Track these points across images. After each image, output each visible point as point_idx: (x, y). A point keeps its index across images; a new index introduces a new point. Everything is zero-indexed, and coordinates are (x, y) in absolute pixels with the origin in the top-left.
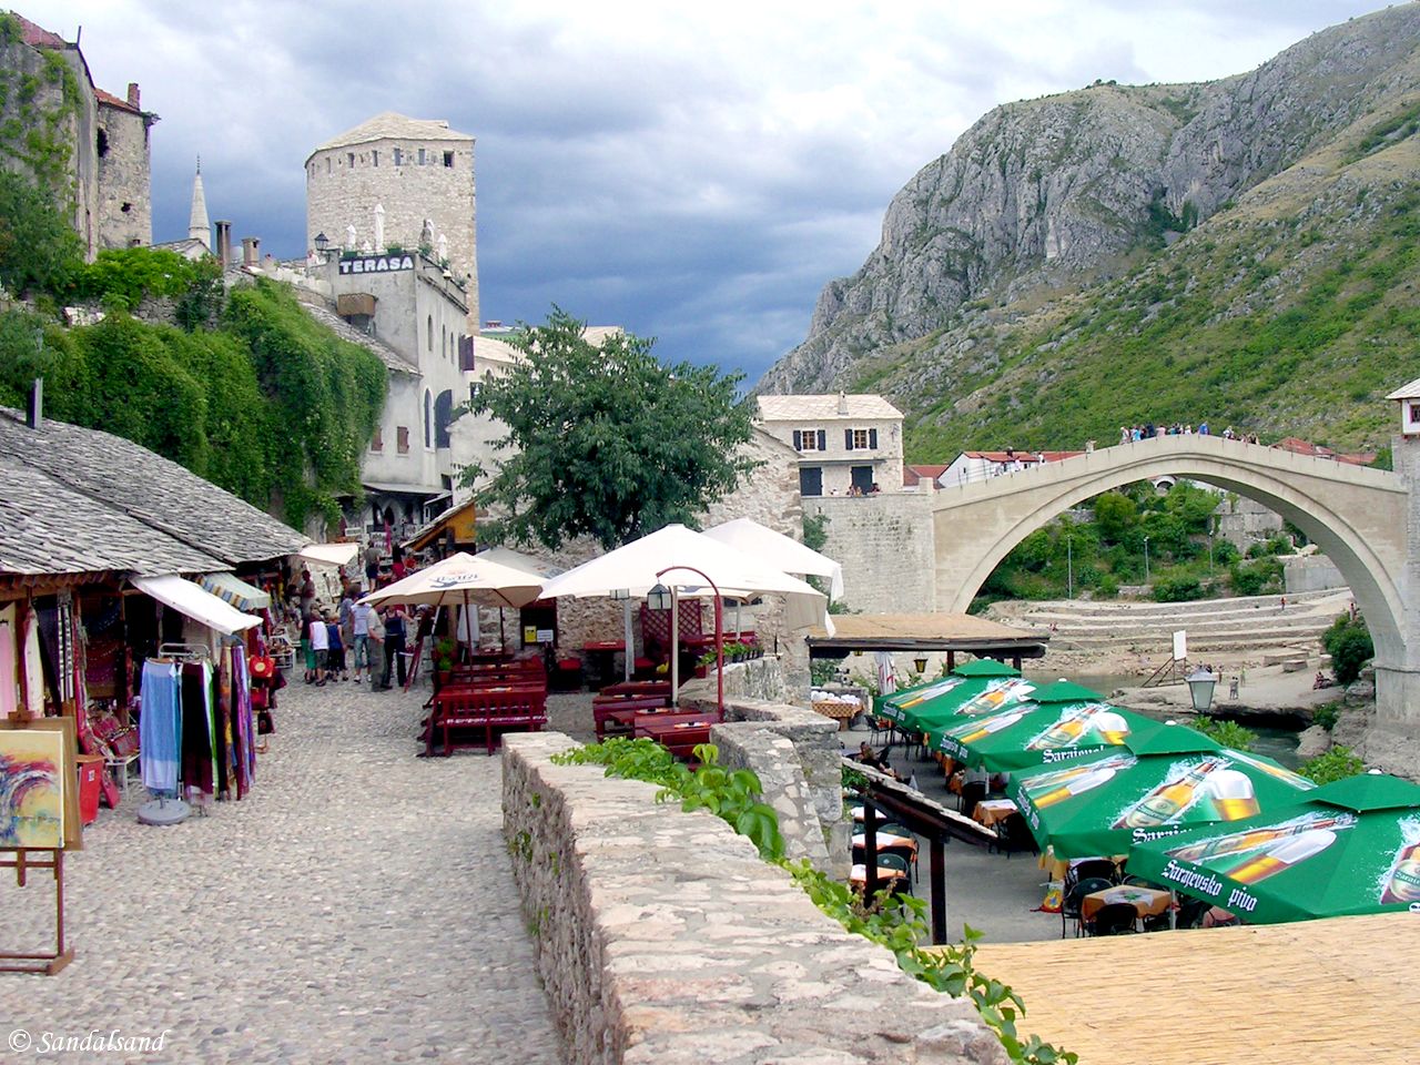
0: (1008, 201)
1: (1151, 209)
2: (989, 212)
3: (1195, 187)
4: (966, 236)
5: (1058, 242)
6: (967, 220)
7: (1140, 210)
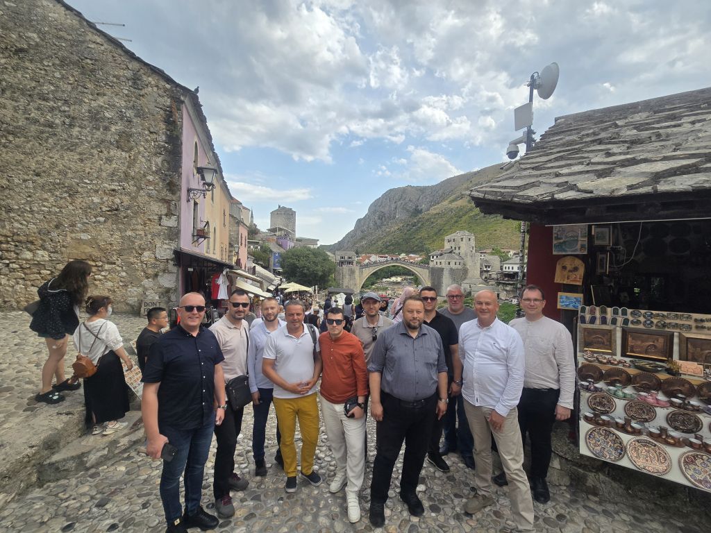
1: (416, 209)
2: (387, 208)
3: (423, 206)
4: (382, 212)
5: (398, 215)
6: (383, 209)
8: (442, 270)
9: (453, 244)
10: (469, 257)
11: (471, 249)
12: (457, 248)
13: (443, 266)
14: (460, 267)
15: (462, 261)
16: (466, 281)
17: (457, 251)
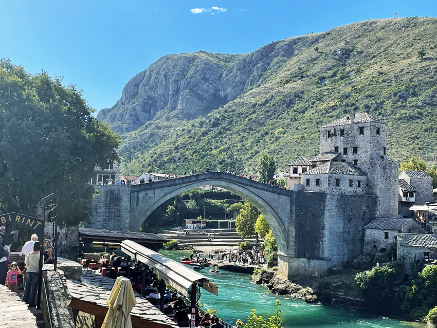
0: (166, 88)
1: (214, 95)
2: (160, 91)
3: (229, 90)
4: (151, 99)
5: (182, 104)
6: (152, 93)
7: (211, 95)
8: (321, 197)
9: (340, 142)
10: (379, 170)
11: (382, 153)
12: (350, 151)
13: (324, 187)
14: (359, 191)
15: (362, 178)
16: (374, 224)
17: (350, 157)
